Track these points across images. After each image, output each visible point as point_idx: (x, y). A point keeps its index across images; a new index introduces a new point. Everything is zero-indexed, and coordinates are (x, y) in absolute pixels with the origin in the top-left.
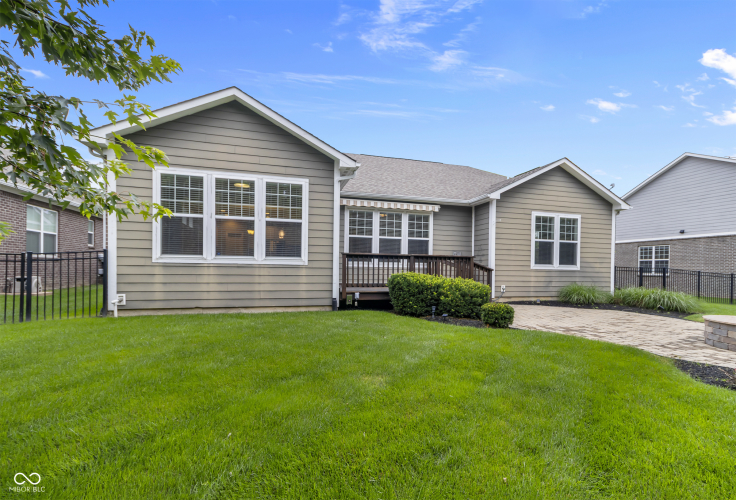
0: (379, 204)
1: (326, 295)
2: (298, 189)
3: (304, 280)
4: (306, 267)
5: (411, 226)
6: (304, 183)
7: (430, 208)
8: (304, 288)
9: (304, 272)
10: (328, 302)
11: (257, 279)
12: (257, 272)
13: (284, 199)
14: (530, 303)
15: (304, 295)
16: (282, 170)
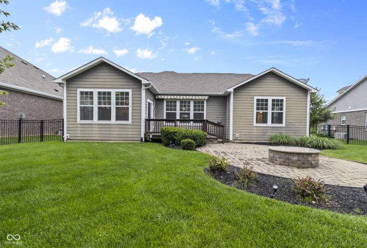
0: (178, 97)
1: (139, 136)
2: (127, 94)
3: (130, 130)
4: (131, 125)
5: (195, 106)
6: (130, 91)
7: (203, 97)
8: (130, 133)
9: (130, 127)
10: (140, 139)
11: (112, 129)
12: (112, 126)
13: (122, 98)
14: (251, 143)
15: (130, 136)
16: (121, 87)
